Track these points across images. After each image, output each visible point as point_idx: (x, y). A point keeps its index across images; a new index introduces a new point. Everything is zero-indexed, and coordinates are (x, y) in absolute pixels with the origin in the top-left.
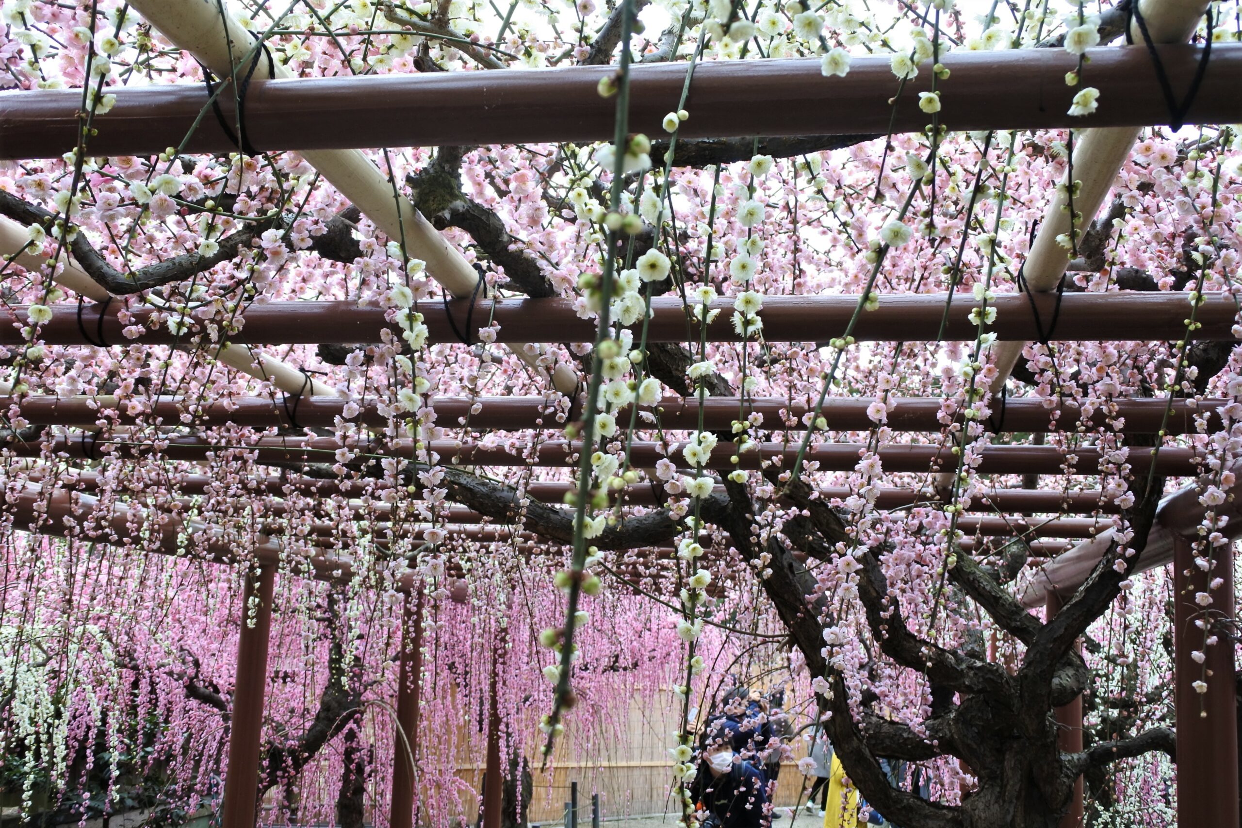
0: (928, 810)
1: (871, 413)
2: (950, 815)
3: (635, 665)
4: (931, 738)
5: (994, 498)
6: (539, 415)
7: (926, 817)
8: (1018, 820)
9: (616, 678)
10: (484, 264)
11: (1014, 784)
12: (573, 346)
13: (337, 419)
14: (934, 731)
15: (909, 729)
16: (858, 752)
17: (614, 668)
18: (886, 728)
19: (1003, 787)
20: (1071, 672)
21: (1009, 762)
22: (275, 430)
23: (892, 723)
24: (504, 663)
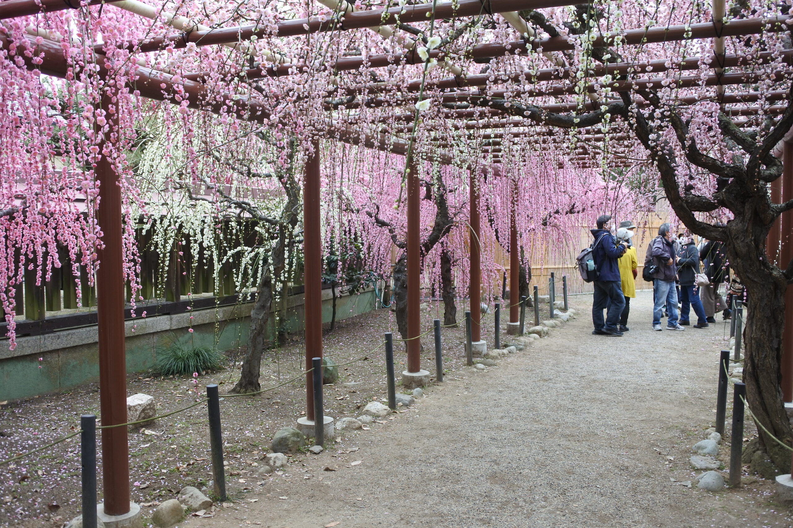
0: (712, 229)
1: (666, 65)
2: (721, 230)
3: (584, 210)
4: (714, 200)
5: (742, 96)
6: (552, 75)
7: (711, 231)
8: (749, 229)
9: (573, 216)
10: (535, 26)
11: (748, 215)
12: (566, 51)
13: (487, 82)
14: (715, 197)
15: (705, 198)
16: (682, 206)
17: (571, 211)
18: (696, 198)
19: (744, 217)
20: (775, 168)
21: (747, 206)
22: (449, 89)
23: (699, 196)
24: (517, 205)
